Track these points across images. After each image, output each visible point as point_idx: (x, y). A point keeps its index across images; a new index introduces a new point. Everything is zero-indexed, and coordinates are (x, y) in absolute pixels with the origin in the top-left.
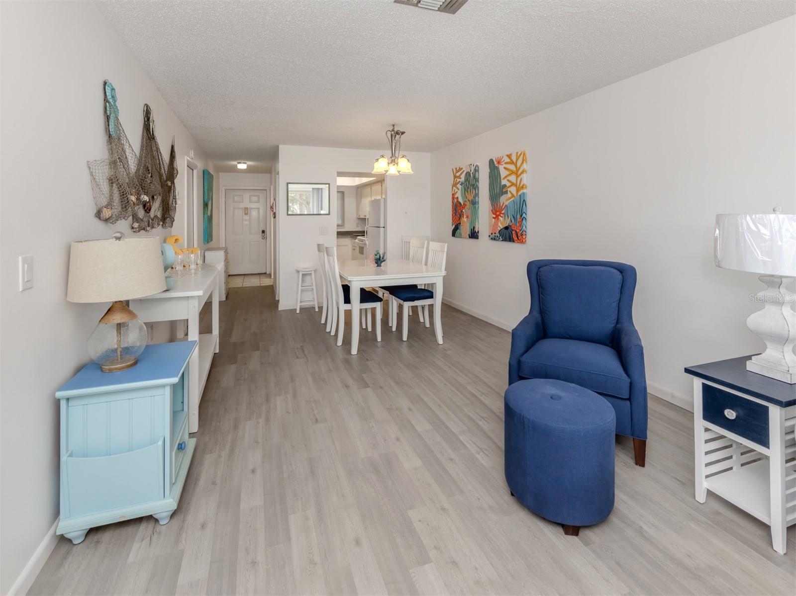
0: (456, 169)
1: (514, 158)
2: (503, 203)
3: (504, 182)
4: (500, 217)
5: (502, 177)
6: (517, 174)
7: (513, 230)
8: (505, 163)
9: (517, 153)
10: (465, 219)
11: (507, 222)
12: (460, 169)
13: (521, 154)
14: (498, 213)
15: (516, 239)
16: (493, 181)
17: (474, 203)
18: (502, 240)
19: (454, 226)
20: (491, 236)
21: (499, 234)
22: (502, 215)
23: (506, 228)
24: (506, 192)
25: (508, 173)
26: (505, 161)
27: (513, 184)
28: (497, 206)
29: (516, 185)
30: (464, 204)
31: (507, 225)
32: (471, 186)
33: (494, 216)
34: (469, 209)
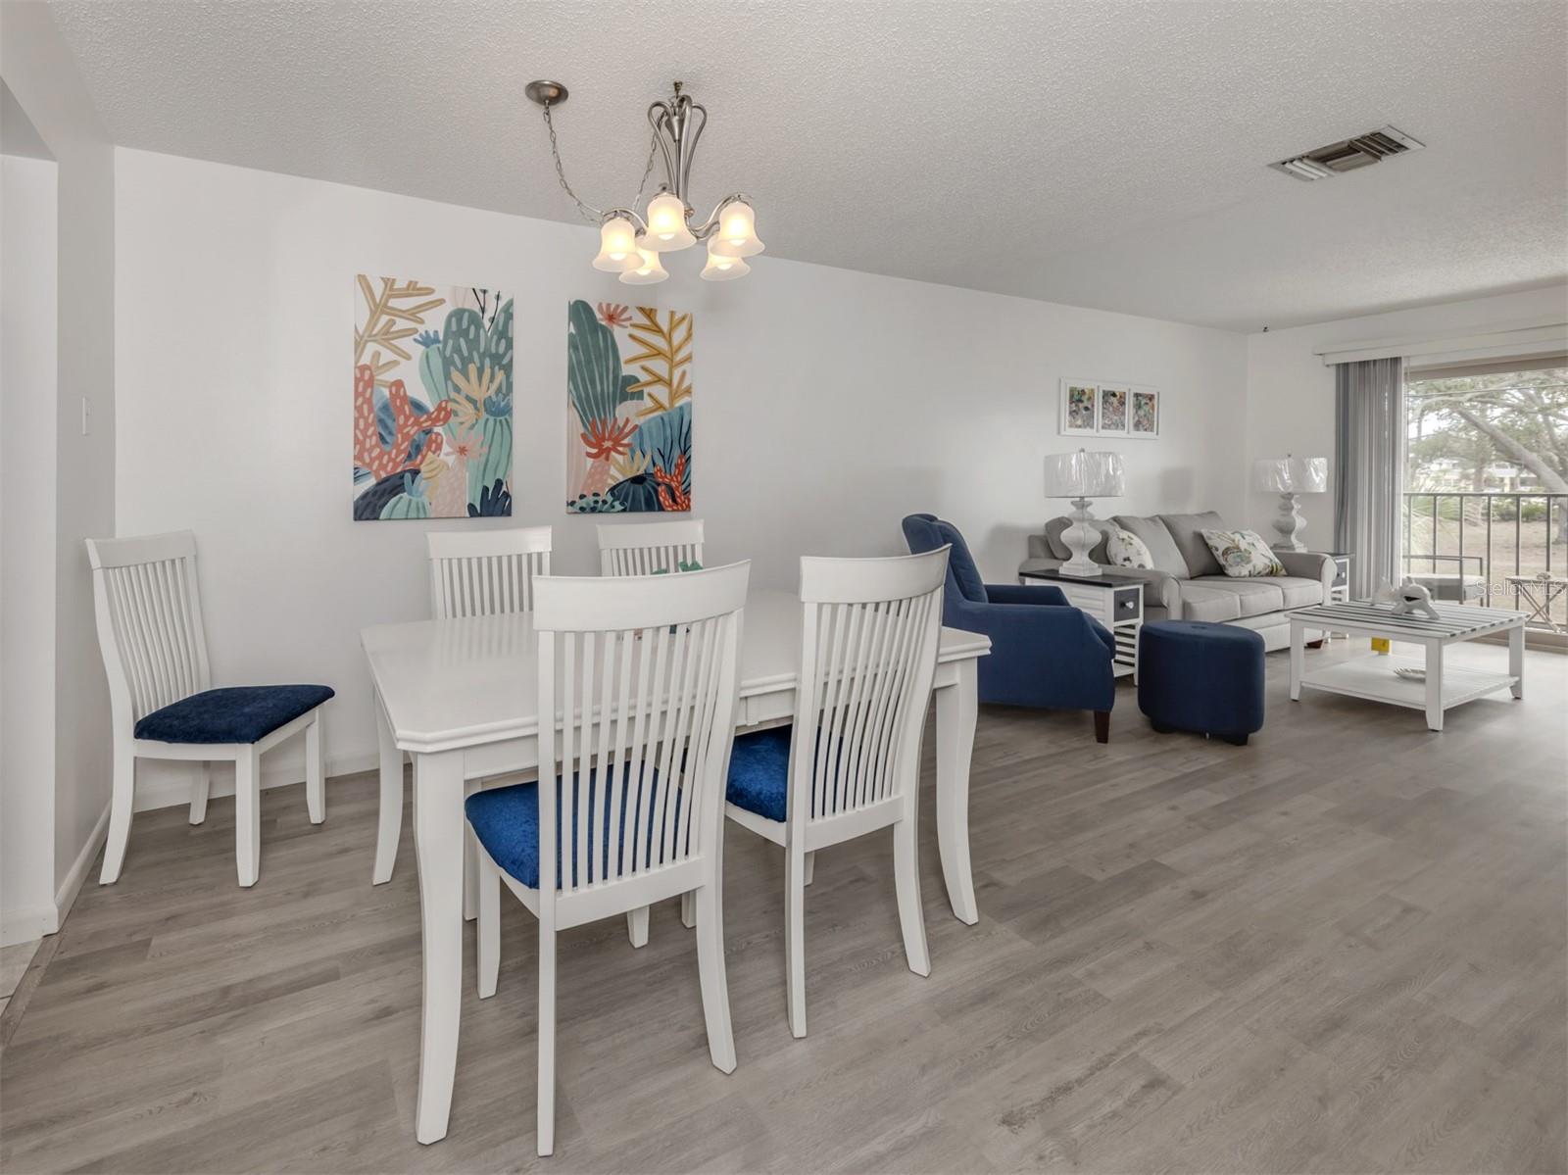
0: (389, 283)
1: (663, 321)
2: (627, 421)
3: (626, 370)
4: (613, 453)
5: (623, 356)
6: (672, 361)
7: (659, 484)
8: (633, 325)
9: (672, 313)
10: (447, 455)
11: (641, 466)
12: (413, 290)
13: (684, 318)
14: (607, 444)
15: (668, 502)
16: (589, 362)
17: (499, 410)
18: (624, 510)
19: (370, 483)
20: (583, 503)
21: (613, 495)
22: (621, 449)
23: (638, 480)
24: (639, 395)
25: (640, 350)
26: (634, 321)
27: (659, 380)
28: (604, 423)
29: (670, 384)
30: (439, 409)
31: (641, 472)
32: (482, 357)
33: (594, 451)
34: (472, 427)
